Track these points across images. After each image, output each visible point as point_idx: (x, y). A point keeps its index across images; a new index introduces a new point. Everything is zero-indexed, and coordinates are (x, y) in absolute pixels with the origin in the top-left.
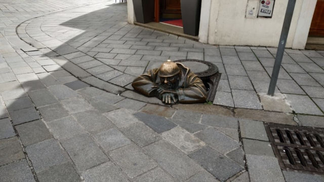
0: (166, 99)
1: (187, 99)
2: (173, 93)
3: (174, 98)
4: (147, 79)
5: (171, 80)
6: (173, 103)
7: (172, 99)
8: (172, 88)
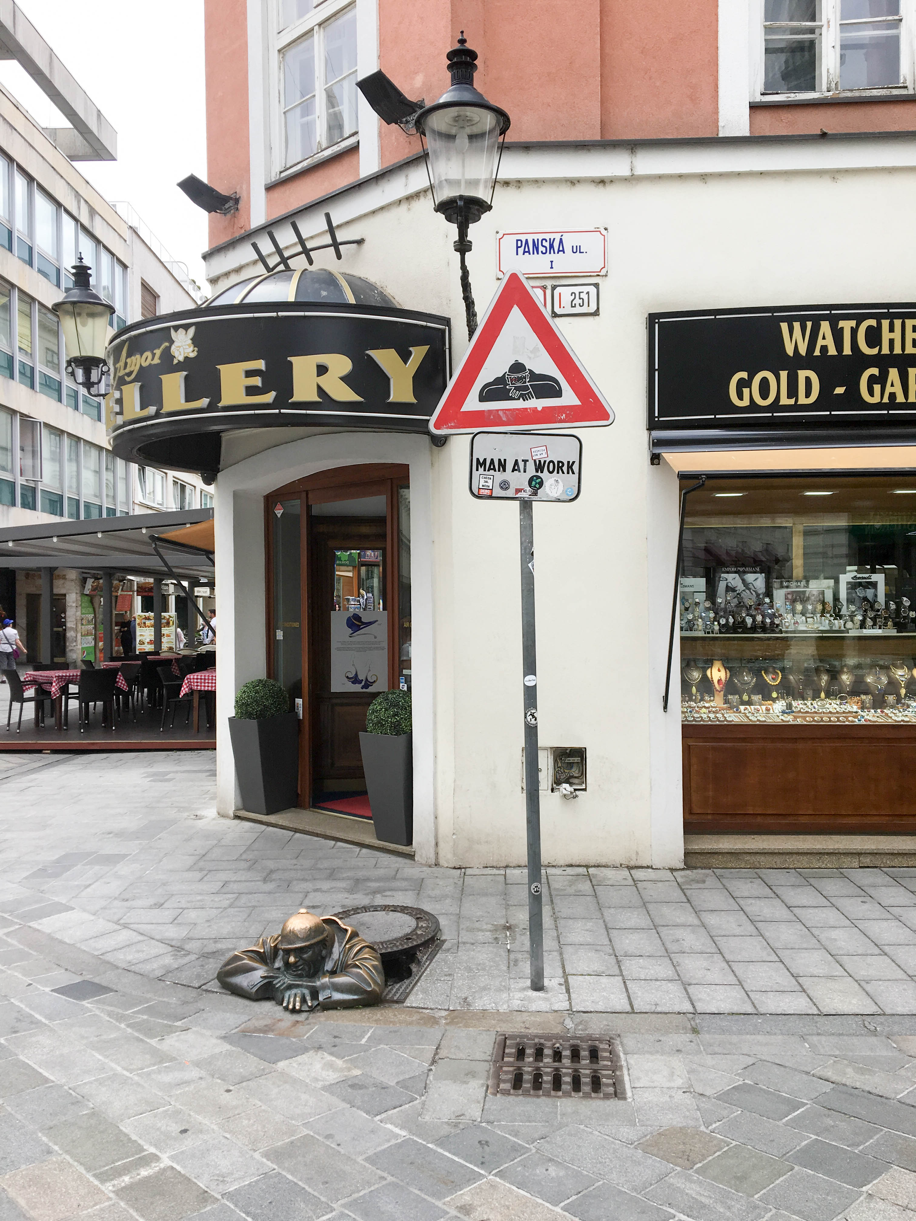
0: (292, 1000)
1: (338, 996)
2: (307, 987)
3: (308, 998)
4: (251, 958)
5: (305, 956)
6: (305, 1008)
7: (304, 1001)
8: (308, 976)
